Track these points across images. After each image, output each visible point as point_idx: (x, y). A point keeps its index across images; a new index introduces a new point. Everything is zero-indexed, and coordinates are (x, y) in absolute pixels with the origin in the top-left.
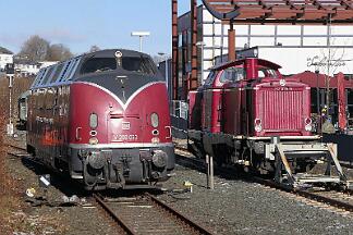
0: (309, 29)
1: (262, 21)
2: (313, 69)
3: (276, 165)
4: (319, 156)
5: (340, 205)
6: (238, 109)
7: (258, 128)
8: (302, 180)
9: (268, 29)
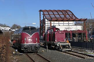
0: (65, 22)
1: (56, 21)
2: (66, 30)
3: (59, 47)
4: (67, 45)
5: (71, 54)
7: (56, 40)
8: (64, 50)
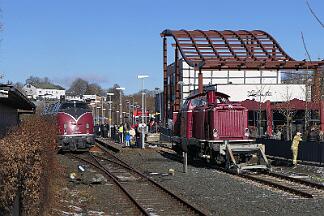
0: (250, 73)
1: (219, 68)
2: (251, 98)
3: (227, 157)
6: (203, 123)
7: (215, 135)
9: (224, 73)
